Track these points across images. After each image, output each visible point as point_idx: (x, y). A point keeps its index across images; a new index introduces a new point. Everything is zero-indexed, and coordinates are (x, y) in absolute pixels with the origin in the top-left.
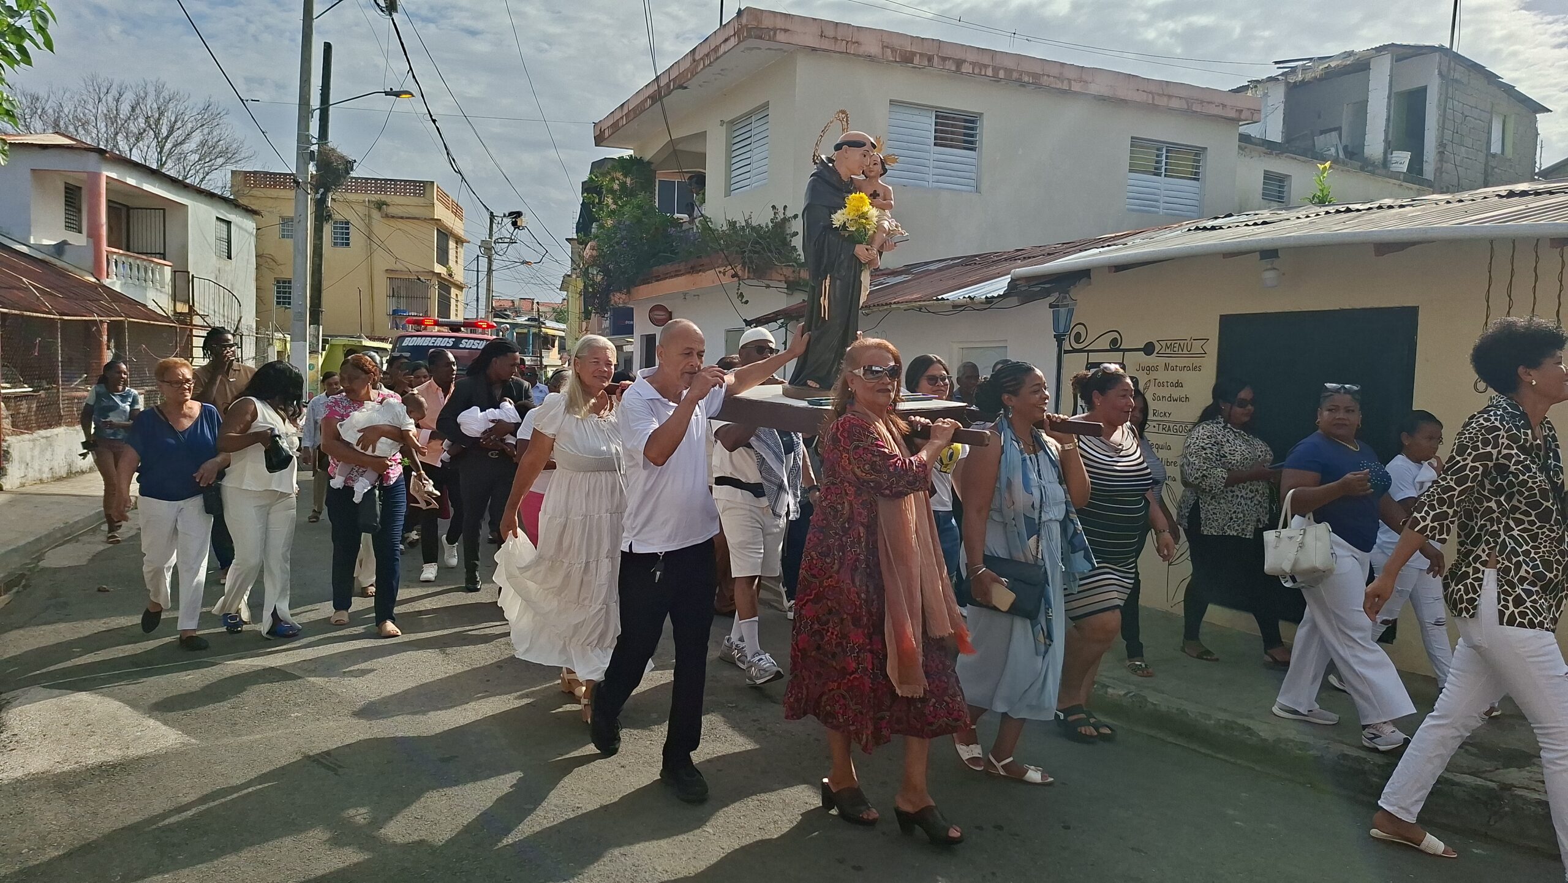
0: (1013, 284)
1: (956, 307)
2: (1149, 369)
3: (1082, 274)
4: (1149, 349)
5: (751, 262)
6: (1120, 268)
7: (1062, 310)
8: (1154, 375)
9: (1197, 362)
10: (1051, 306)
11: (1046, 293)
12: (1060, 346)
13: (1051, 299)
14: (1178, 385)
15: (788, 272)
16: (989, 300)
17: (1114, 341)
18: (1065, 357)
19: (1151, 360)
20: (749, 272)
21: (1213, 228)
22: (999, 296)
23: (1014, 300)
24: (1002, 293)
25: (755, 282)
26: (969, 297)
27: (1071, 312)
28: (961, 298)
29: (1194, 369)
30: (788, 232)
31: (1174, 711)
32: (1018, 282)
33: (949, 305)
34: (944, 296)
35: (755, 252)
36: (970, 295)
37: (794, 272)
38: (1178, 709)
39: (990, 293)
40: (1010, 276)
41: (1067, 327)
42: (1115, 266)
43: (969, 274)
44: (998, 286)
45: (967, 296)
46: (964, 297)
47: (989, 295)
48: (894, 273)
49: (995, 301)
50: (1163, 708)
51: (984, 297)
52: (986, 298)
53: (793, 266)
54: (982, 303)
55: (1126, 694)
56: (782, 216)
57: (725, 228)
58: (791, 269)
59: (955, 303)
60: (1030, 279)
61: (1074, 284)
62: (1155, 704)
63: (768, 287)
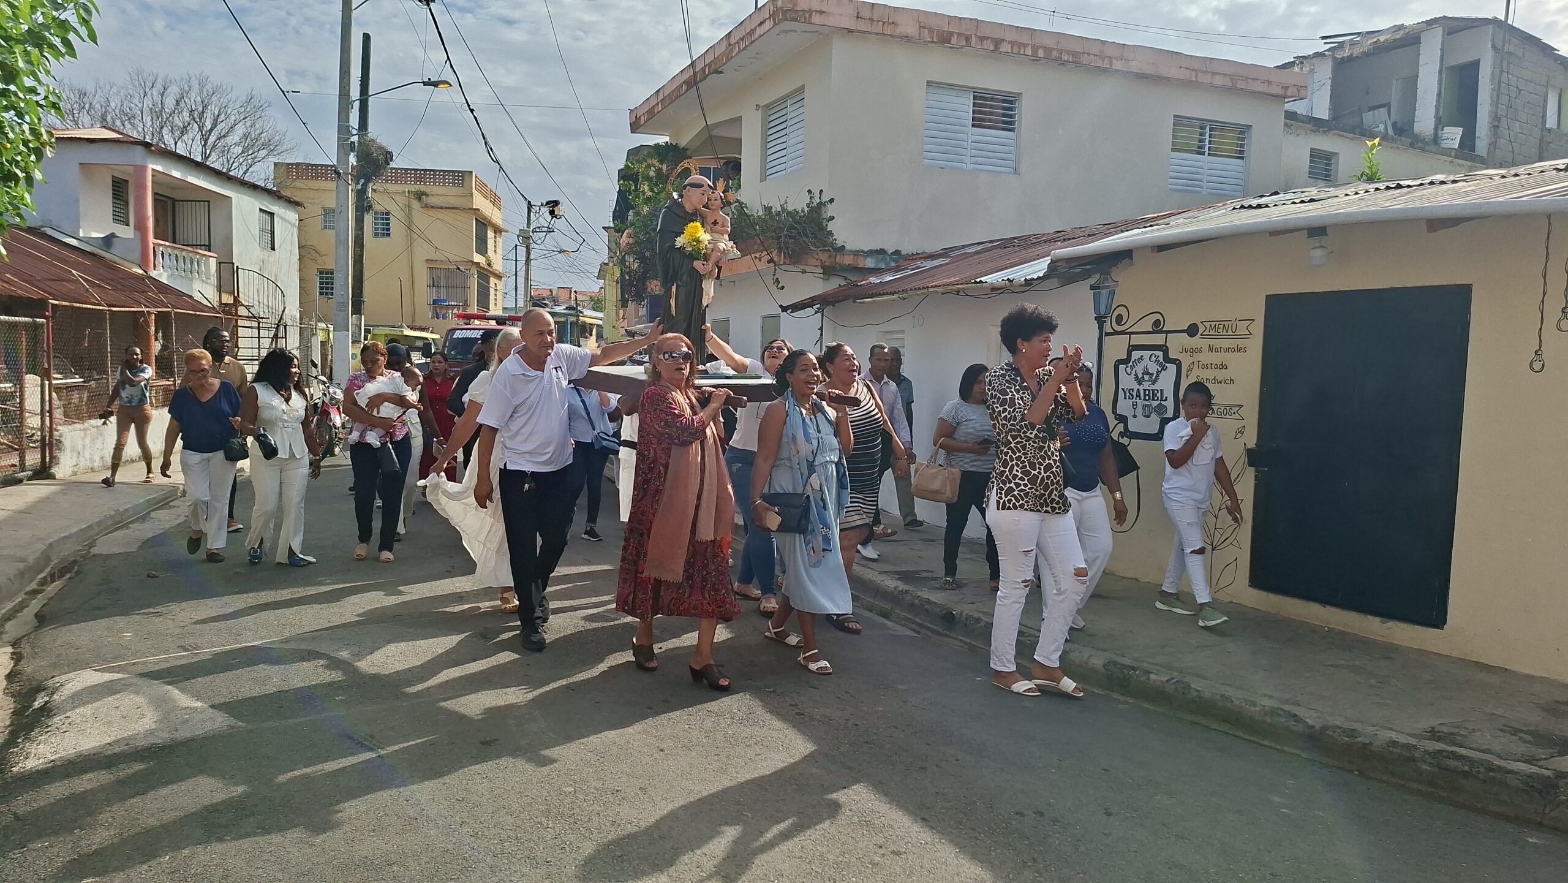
0: (1053, 266)
1: (995, 289)
2: (1193, 351)
3: (1124, 255)
4: (1192, 331)
5: (787, 248)
6: (1162, 248)
7: (1104, 292)
8: (1198, 357)
9: (1241, 343)
10: (1092, 288)
11: (1086, 275)
12: (1101, 328)
13: (1092, 281)
14: (1223, 366)
15: (824, 257)
16: (1028, 282)
17: (1157, 323)
18: (1107, 340)
19: (1196, 341)
20: (785, 257)
21: (1259, 206)
22: (1039, 278)
23: (1054, 282)
24: (1041, 275)
25: (791, 268)
26: (1008, 279)
27: (1112, 293)
28: (1000, 280)
29: (1239, 350)
30: (824, 217)
31: (1218, 697)
32: (1057, 264)
33: (986, 287)
34: (983, 279)
35: (791, 237)
36: (1009, 277)
37: (830, 256)
38: (1222, 696)
39: (1028, 275)
40: (1050, 258)
41: (1108, 310)
42: (1158, 246)
43: (1008, 257)
44: (1038, 268)
45: (1005, 279)
46: (1003, 280)
47: (1028, 278)
48: (932, 257)
49: (1035, 283)
50: (1207, 695)
51: (1024, 279)
52: (1026, 280)
53: (829, 250)
54: (1021, 285)
55: (1167, 681)
56: (818, 201)
57: (760, 213)
58: (827, 254)
59: (995, 286)
60: (1070, 260)
61: (1115, 265)
62: (1198, 691)
63: (804, 272)
